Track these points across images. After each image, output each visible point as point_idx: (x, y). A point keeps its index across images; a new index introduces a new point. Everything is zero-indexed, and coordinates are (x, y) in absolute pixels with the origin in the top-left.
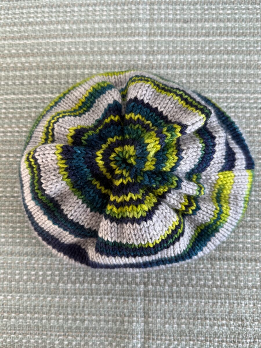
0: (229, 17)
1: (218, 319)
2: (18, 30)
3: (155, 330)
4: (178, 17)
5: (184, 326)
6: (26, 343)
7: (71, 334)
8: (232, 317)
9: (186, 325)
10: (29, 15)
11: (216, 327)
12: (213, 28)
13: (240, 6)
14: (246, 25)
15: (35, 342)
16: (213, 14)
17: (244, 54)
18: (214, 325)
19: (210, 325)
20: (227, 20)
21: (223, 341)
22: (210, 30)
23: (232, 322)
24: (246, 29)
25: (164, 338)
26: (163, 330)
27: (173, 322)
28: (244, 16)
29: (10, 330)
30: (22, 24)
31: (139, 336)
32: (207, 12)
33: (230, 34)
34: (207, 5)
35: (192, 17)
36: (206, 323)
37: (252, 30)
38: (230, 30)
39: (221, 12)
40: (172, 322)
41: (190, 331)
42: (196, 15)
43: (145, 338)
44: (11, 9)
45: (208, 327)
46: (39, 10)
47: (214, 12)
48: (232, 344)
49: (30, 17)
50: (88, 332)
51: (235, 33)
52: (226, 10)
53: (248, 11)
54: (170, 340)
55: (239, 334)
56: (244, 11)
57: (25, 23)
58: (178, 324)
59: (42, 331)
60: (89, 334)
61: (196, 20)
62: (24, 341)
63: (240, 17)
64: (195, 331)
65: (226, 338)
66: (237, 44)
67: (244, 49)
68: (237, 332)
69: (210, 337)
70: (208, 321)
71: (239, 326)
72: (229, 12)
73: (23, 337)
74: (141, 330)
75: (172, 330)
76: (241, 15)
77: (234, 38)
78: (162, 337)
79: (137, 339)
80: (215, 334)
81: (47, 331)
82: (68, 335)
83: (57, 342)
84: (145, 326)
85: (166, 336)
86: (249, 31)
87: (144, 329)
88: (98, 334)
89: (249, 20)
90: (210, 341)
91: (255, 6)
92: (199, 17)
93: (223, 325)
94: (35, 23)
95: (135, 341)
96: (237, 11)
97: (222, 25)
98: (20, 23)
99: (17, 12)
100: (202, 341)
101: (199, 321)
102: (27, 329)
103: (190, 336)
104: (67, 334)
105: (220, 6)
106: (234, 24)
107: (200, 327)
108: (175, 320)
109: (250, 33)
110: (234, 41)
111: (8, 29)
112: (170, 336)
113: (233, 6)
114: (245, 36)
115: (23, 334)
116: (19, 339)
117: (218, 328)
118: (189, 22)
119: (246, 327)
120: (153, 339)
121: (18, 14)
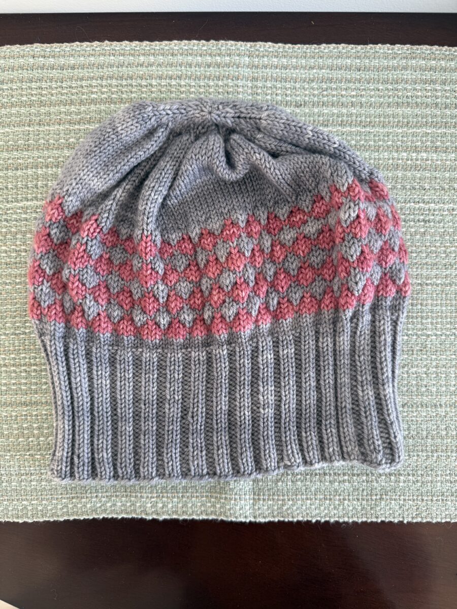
0: (354, 100)
1: (339, 475)
2: (77, 111)
3: (266, 489)
4: (289, 98)
5: (299, 483)
6: (111, 507)
7: (165, 495)
8: (355, 472)
9: (302, 481)
10: (90, 89)
11: (337, 484)
12: (333, 114)
13: (368, 86)
14: (375, 112)
15: (122, 506)
16: (333, 96)
17: (372, 151)
18: (335, 481)
19: (330, 482)
20: (350, 104)
21: (344, 499)
22: (329, 117)
23: (355, 478)
24: (375, 117)
25: (276, 497)
26: (276, 489)
27: (287, 479)
28: (373, 99)
29: (91, 493)
30: (81, 103)
31: (247, 497)
32: (325, 93)
33: (354, 123)
34: (326, 83)
35: (307, 98)
36: (325, 480)
37: (382, 119)
38: (354, 118)
39: (344, 93)
40: (285, 479)
41: (306, 489)
42: (312, 97)
43: (254, 499)
44: (65, 80)
45: (327, 484)
46: (104, 83)
47: (334, 93)
48: (355, 502)
49: (92, 93)
50: (187, 492)
51: (361, 122)
52: (349, 91)
53: (377, 92)
54: (283, 500)
55: (363, 490)
56: (372, 93)
57: (85, 101)
58: (292, 482)
59: (130, 492)
60: (188, 494)
61: (312, 103)
62: (109, 505)
63: (367, 101)
64: (313, 489)
65: (349, 495)
66: (363, 137)
67: (372, 143)
68: (361, 489)
69: (330, 495)
70: (327, 477)
71: (363, 481)
72: (354, 93)
73: (107, 500)
74: (250, 489)
75: (286, 489)
76: (369, 98)
77: (359, 129)
78: (274, 497)
79: (245, 500)
80: (336, 491)
81: (136, 493)
82: (163, 497)
83: (149, 505)
84: (253, 485)
85: (278, 495)
86: (378, 120)
87: (253, 489)
88: (198, 494)
89: (378, 105)
90: (330, 499)
91: (386, 86)
92: (316, 99)
93: (344, 481)
94: (99, 100)
95: (242, 502)
96: (363, 93)
97: (344, 111)
98: (79, 101)
99: (73, 85)
100: (320, 500)
101: (318, 477)
102: (112, 491)
103: (306, 495)
104: (161, 495)
105: (343, 84)
106: (360, 110)
107: (319, 483)
108: (289, 477)
109: (380, 122)
110: (359, 133)
111: (63, 109)
112: (283, 496)
113: (358, 85)
114: (373, 126)
115: (107, 496)
116: (103, 502)
117: (339, 484)
118: (303, 106)
119: (371, 482)
120: (264, 500)
121: (75, 87)
